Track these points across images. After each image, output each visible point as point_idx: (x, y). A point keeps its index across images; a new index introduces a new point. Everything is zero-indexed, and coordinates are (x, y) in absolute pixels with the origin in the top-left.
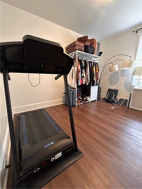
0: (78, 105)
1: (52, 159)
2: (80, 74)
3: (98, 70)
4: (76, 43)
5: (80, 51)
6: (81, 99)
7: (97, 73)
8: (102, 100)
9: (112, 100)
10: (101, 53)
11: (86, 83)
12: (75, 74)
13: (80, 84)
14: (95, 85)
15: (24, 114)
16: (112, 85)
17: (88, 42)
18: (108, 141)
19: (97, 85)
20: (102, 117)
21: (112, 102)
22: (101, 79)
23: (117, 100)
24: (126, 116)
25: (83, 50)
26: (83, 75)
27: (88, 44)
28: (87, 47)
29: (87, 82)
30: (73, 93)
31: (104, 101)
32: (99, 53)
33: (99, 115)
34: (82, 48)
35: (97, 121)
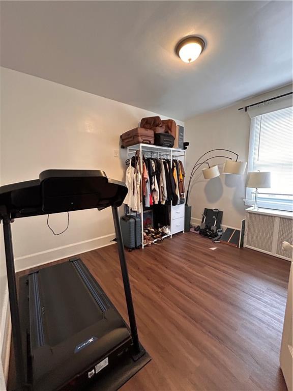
0: (147, 246)
1: (89, 373)
2: (148, 185)
3: (183, 176)
4: (139, 132)
5: (147, 143)
6: (152, 232)
7: (181, 182)
8: (195, 230)
9: (213, 231)
10: (187, 144)
11: (160, 202)
12: (138, 186)
13: (148, 205)
14: (178, 203)
15: (37, 272)
16: (211, 201)
17: (161, 126)
18: (197, 325)
19: (181, 203)
20: (191, 270)
21: (213, 236)
22: (191, 189)
23: (221, 231)
24: (236, 267)
25: (152, 142)
26: (153, 187)
27: (160, 130)
28: (160, 137)
29: (163, 199)
30: (136, 222)
31: (198, 232)
32: (182, 145)
33: (186, 267)
34: (150, 139)
35: (181, 281)
